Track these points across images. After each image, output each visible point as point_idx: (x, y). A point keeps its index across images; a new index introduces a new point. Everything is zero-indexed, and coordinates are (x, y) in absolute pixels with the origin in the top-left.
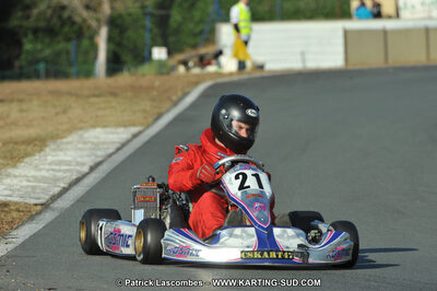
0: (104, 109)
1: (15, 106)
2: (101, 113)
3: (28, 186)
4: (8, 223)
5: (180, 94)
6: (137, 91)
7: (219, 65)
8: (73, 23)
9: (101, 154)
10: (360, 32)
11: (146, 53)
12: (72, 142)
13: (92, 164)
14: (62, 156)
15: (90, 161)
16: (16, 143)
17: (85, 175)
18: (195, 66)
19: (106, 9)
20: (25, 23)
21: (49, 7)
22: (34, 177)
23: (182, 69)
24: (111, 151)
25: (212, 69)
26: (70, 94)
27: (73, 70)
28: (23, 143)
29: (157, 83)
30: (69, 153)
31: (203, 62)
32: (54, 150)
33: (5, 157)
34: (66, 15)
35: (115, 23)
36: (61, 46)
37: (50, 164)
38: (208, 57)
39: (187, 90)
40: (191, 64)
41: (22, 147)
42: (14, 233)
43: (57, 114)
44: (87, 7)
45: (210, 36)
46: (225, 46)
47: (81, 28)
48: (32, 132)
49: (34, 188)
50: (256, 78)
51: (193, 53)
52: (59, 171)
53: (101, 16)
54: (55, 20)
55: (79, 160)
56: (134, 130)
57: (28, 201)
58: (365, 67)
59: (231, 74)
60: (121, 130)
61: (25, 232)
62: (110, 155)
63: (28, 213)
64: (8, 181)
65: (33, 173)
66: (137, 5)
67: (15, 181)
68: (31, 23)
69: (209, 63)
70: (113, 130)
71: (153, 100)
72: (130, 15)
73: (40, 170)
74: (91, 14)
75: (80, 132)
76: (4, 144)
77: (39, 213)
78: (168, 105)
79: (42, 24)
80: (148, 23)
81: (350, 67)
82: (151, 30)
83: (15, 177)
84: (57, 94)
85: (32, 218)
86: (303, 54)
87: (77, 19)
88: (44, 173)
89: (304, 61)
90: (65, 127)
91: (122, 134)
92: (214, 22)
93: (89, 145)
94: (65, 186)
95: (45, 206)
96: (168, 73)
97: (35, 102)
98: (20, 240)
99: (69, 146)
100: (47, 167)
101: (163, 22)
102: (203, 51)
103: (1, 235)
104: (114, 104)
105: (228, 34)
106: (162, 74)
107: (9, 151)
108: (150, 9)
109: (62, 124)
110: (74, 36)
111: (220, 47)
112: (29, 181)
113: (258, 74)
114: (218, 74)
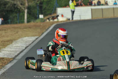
0: (27, 32)
1: (4, 32)
3: (9, 53)
4: (4, 63)
5: (48, 27)
6: (36, 27)
7: (58, 19)
8: (18, 9)
9: (28, 44)
10: (96, 9)
11: (37, 16)
12: (20, 41)
13: (26, 47)
14: (17, 45)
15: (25, 46)
16: (4, 42)
17: (24, 50)
18: (51, 19)
19: (27, 5)
20: (5, 9)
21: (11, 4)
22: (10, 51)
23: (48, 20)
24: (30, 43)
25: (56, 20)
26: (18, 28)
27: (18, 22)
28: (6, 41)
29: (41, 25)
30: (20, 44)
31: (53, 18)
32: (15, 43)
33: (2, 46)
34: (16, 6)
35: (29, 8)
36: (15, 14)
37: (14, 47)
38: (55, 17)
39: (50, 26)
40: (50, 19)
41: (6, 43)
42: (6, 66)
43: (15, 33)
44: (21, 4)
45: (55, 11)
46: (59, 14)
47: (20, 10)
48: (9, 38)
49: (10, 54)
51: (51, 16)
52: (17, 49)
53: (25, 6)
54: (13, 7)
55: (22, 46)
56: (36, 37)
57: (9, 57)
58: (98, 19)
59: (61, 21)
60: (33, 37)
61: (9, 66)
62: (30, 44)
63: (10, 60)
64: (3, 52)
65: (10, 49)
66: (35, 3)
67: (5, 52)
69: (55, 19)
70: (30, 37)
71: (41, 29)
72: (33, 6)
73: (12, 49)
74: (23, 6)
75: (22, 38)
76: (1, 42)
77: (12, 60)
78: (45, 30)
79: (9, 9)
80: (38, 8)
81: (93, 19)
82: (39, 10)
83: (5, 51)
84: (15, 28)
85: (10, 62)
86: (80, 16)
89: (80, 17)
90: (18, 37)
91: (33, 38)
92: (56, 7)
93: (24, 42)
94: (19, 53)
95: (14, 58)
96: (44, 22)
97: (9, 30)
98: (8, 68)
99: (19, 42)
100: (13, 48)
101: (41, 7)
102: (53, 15)
103: (3, 66)
104: (30, 30)
105: (60, 11)
106: (42, 22)
107: (3, 44)
108: (38, 4)
109: (16, 36)
110: (18, 12)
111: (58, 14)
112: (9, 52)
113: (69, 21)
114: (58, 22)
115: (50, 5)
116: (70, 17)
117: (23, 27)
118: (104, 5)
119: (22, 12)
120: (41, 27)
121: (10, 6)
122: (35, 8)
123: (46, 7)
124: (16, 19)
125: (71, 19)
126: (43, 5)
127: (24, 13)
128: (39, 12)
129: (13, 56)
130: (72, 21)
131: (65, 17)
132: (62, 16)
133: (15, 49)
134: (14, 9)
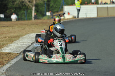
1: (11, 28)
2: (34, 29)
3: (15, 49)
4: (10, 58)
6: (43, 23)
7: (64, 17)
8: (26, 6)
9: (34, 40)
10: (101, 8)
11: (45, 13)
13: (32, 43)
14: (24, 41)
16: (12, 37)
19: (34, 2)
20: (13, 6)
21: (19, 2)
25: (62, 18)
26: (25, 24)
27: (26, 18)
28: (14, 37)
29: (48, 22)
30: (26, 40)
32: (22, 39)
33: (9, 41)
34: (24, 4)
35: (36, 6)
36: (23, 12)
38: (61, 15)
41: (13, 38)
42: (12, 61)
43: (22, 30)
44: (29, 2)
45: (62, 9)
46: (66, 12)
47: (28, 7)
48: (16, 34)
49: (17, 49)
50: (74, 20)
51: (57, 14)
53: (32, 4)
54: (21, 5)
55: (28, 42)
57: (15, 52)
58: (103, 17)
59: (67, 19)
61: (15, 61)
63: (16, 56)
64: (10, 47)
65: (16, 45)
66: (42, 1)
68: (15, 6)
69: (61, 16)
72: (40, 4)
73: (18, 44)
74: (31, 3)
75: (29, 34)
76: (8, 38)
79: (17, 6)
80: (45, 5)
81: (99, 17)
82: (46, 8)
83: (12, 46)
84: (22, 24)
85: (17, 57)
86: (86, 14)
87: (27, 5)
88: (19, 45)
89: (86, 15)
90: (24, 33)
92: (63, 5)
93: (31, 38)
95: (20, 54)
97: (16, 27)
98: (14, 63)
99: (26, 38)
100: (20, 44)
101: (48, 5)
102: (60, 13)
103: (9, 61)
104: (37, 27)
105: (66, 8)
106: (49, 19)
107: (10, 39)
108: (46, 2)
109: (24, 32)
110: (26, 9)
111: (64, 12)
112: (15, 47)
113: (75, 19)
114: (64, 19)
115: (57, 3)
116: (76, 15)
117: (30, 24)
118: (110, 4)
119: (30, 10)
120: (48, 24)
121: (18, 3)
122: (42, 6)
123: (53, 5)
124: (24, 16)
125: (77, 17)
126: (51, 3)
127: (31, 10)
128: (46, 10)
129: (20, 52)
130: (78, 19)
131: (72, 15)
132: (69, 13)
133: (22, 44)
134: (22, 6)
